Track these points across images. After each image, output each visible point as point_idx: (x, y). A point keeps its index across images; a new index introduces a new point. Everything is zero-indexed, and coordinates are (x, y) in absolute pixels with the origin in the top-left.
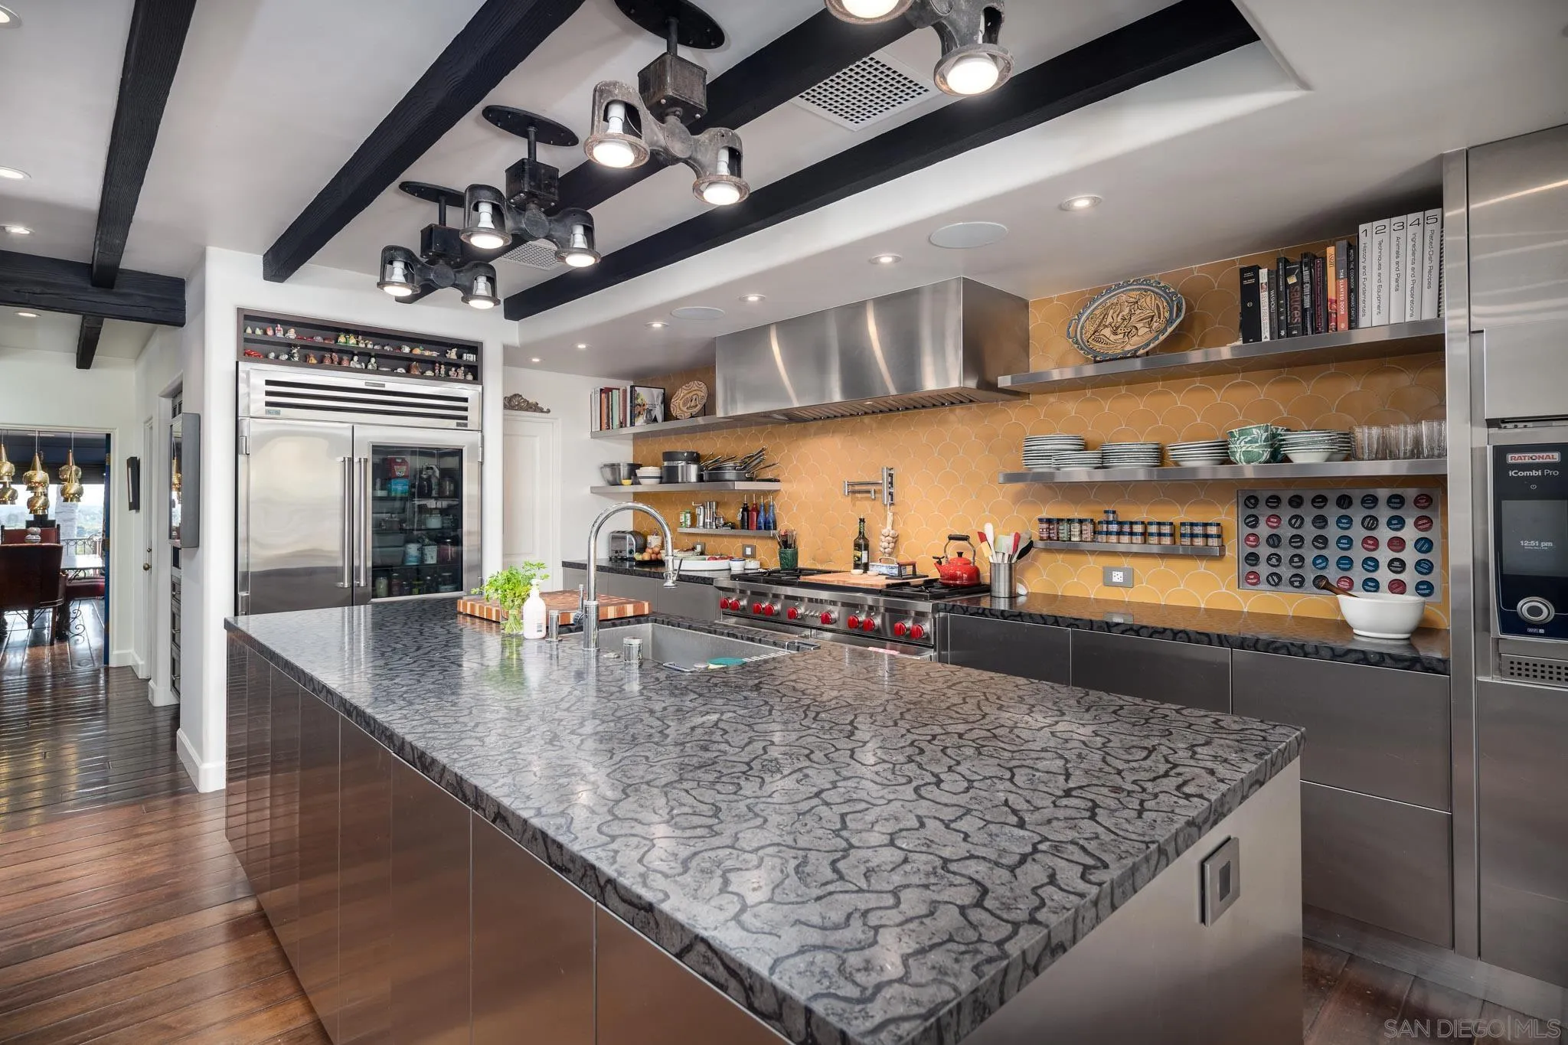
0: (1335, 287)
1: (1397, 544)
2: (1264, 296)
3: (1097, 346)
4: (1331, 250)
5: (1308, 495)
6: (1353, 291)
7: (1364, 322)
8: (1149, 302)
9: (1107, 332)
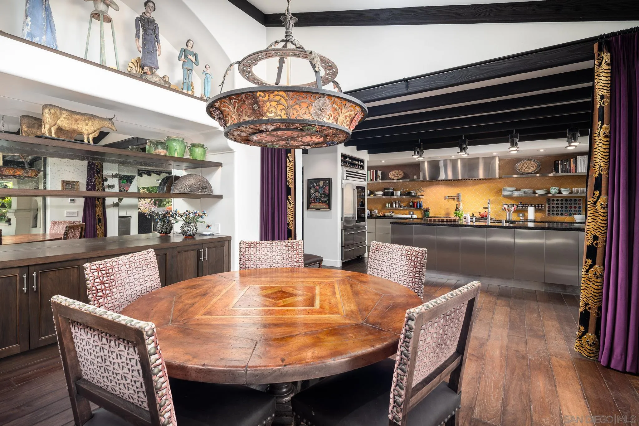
0: (573, 165)
1: (575, 207)
2: (560, 166)
3: (522, 171)
4: (572, 160)
5: (564, 199)
6: (576, 166)
7: (577, 172)
8: (533, 163)
9: (524, 168)
